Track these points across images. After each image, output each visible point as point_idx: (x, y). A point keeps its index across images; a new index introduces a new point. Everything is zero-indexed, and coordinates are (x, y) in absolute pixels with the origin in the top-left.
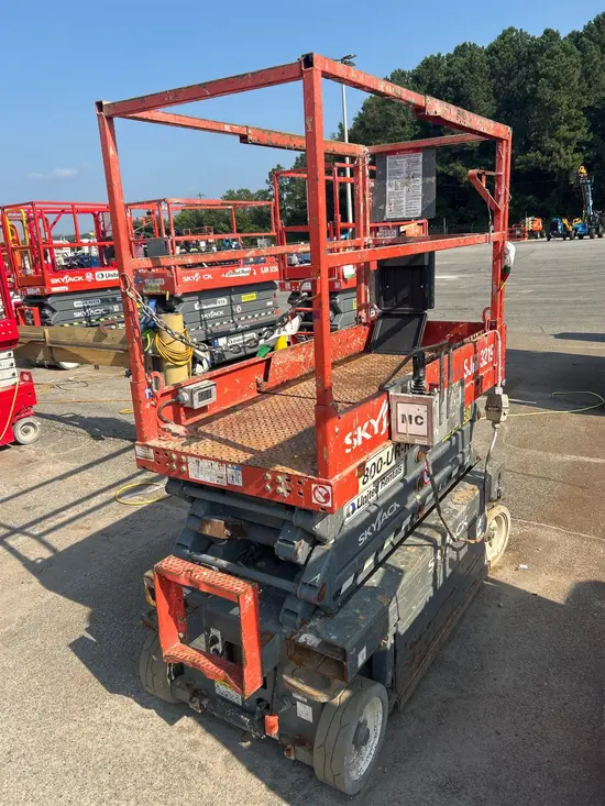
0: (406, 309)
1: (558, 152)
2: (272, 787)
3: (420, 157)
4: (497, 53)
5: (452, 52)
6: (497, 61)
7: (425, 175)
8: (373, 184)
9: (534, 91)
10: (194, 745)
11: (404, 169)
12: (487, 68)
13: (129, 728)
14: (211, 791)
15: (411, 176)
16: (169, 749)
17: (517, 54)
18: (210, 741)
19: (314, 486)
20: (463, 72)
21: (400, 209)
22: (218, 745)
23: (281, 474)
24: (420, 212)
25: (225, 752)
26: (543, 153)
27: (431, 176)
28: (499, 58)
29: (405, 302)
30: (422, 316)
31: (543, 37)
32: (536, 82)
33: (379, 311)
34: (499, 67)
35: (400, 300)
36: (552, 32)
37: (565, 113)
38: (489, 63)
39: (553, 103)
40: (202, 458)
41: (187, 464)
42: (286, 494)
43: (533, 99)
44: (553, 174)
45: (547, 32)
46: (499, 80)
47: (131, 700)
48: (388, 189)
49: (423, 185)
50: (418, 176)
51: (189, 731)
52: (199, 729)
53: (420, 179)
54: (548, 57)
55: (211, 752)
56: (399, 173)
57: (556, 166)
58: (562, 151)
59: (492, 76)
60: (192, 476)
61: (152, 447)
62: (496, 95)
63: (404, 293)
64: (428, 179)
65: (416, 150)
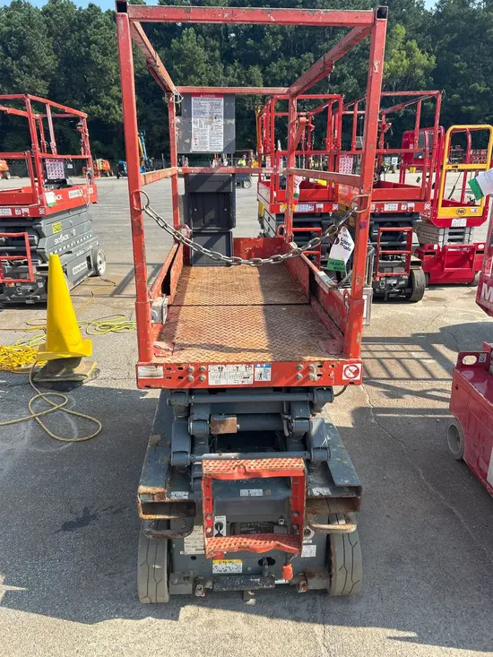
0: (213, 229)
1: (114, 108)
2: (297, 620)
3: (222, 101)
4: (51, 15)
5: (8, 5)
6: (52, 22)
7: (226, 117)
8: (179, 120)
9: (88, 54)
10: (211, 624)
11: (208, 109)
12: (44, 26)
13: (140, 642)
14: (257, 648)
15: (213, 117)
16: (193, 639)
17: (69, 19)
18: (219, 614)
19: (345, 366)
20: (23, 25)
21: (205, 143)
22: (230, 613)
23: (313, 362)
24: (222, 148)
25: (240, 615)
26: (103, 107)
27: (230, 118)
28: (54, 19)
29: (212, 222)
30: (229, 235)
31: (88, 10)
32: (89, 47)
33: (190, 230)
34: (54, 28)
35: (207, 221)
36: (95, 7)
37: (115, 77)
38: (46, 22)
39: (104, 66)
40: (225, 364)
41: (207, 374)
42: (317, 378)
43: (87, 60)
44: (112, 126)
45: (91, 6)
46: (55, 39)
47: (119, 620)
48: (193, 126)
49: (225, 125)
50: (220, 116)
51: (196, 617)
52: (203, 610)
53: (222, 120)
54: (95, 27)
55: (228, 621)
56: (203, 113)
57: (114, 119)
58: (117, 106)
59: (50, 35)
60: (212, 383)
61: (162, 365)
62: (56, 51)
63: (212, 215)
64: (229, 121)
65: (218, 95)
